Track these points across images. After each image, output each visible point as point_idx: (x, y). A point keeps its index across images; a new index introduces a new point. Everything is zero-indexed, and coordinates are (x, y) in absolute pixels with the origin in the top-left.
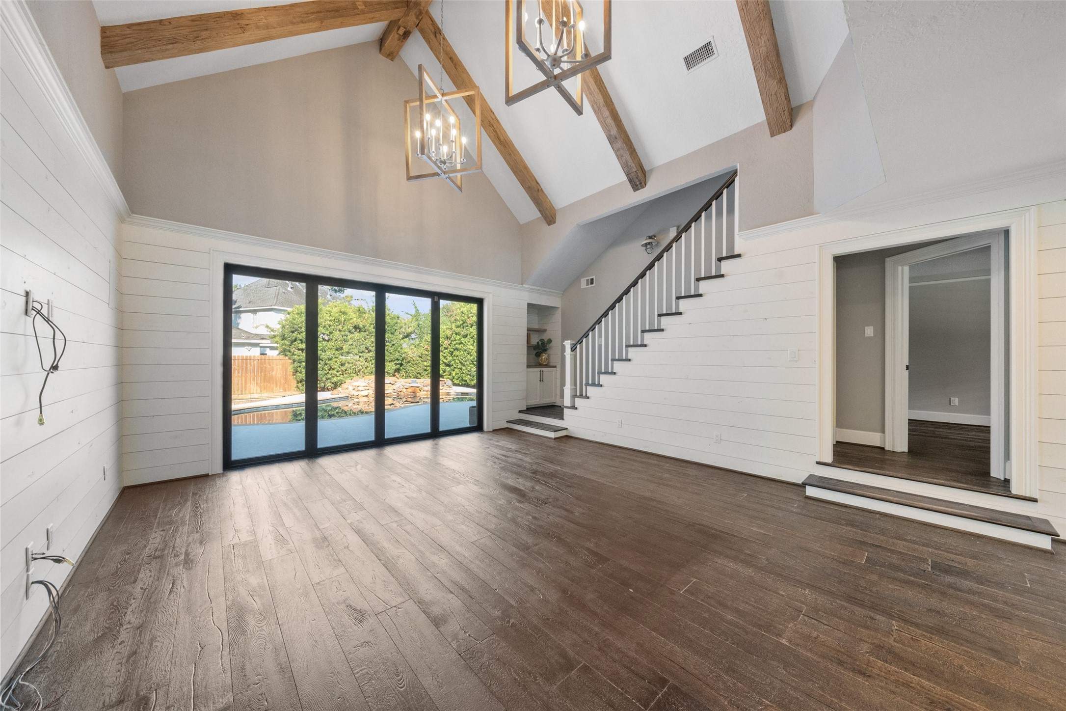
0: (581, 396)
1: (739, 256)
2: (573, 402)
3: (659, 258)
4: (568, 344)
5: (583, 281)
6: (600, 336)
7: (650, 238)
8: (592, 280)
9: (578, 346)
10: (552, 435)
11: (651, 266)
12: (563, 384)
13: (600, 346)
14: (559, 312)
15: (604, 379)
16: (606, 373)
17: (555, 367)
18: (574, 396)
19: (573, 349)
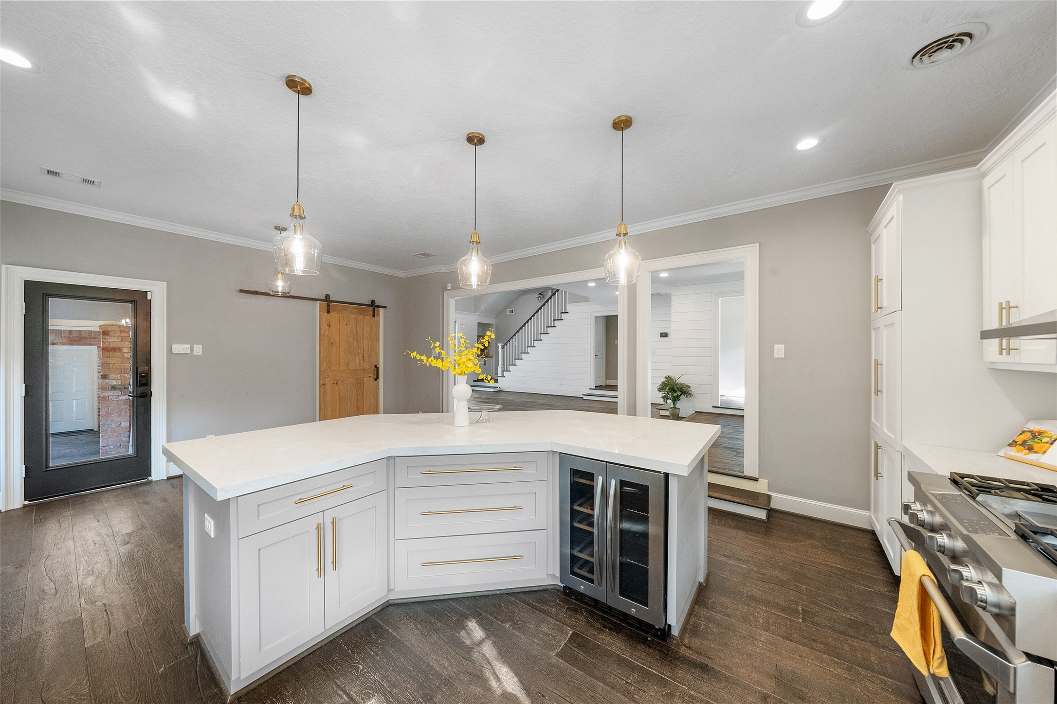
0: (507, 371)
1: (568, 312)
2: (503, 374)
3: (544, 305)
4: (500, 345)
5: (508, 311)
6: (516, 341)
7: (540, 294)
8: (512, 310)
9: (505, 346)
10: (492, 390)
11: (540, 308)
12: (497, 365)
13: (515, 346)
14: (494, 326)
15: (517, 362)
16: (518, 359)
17: (492, 357)
18: (503, 371)
19: (503, 348)
